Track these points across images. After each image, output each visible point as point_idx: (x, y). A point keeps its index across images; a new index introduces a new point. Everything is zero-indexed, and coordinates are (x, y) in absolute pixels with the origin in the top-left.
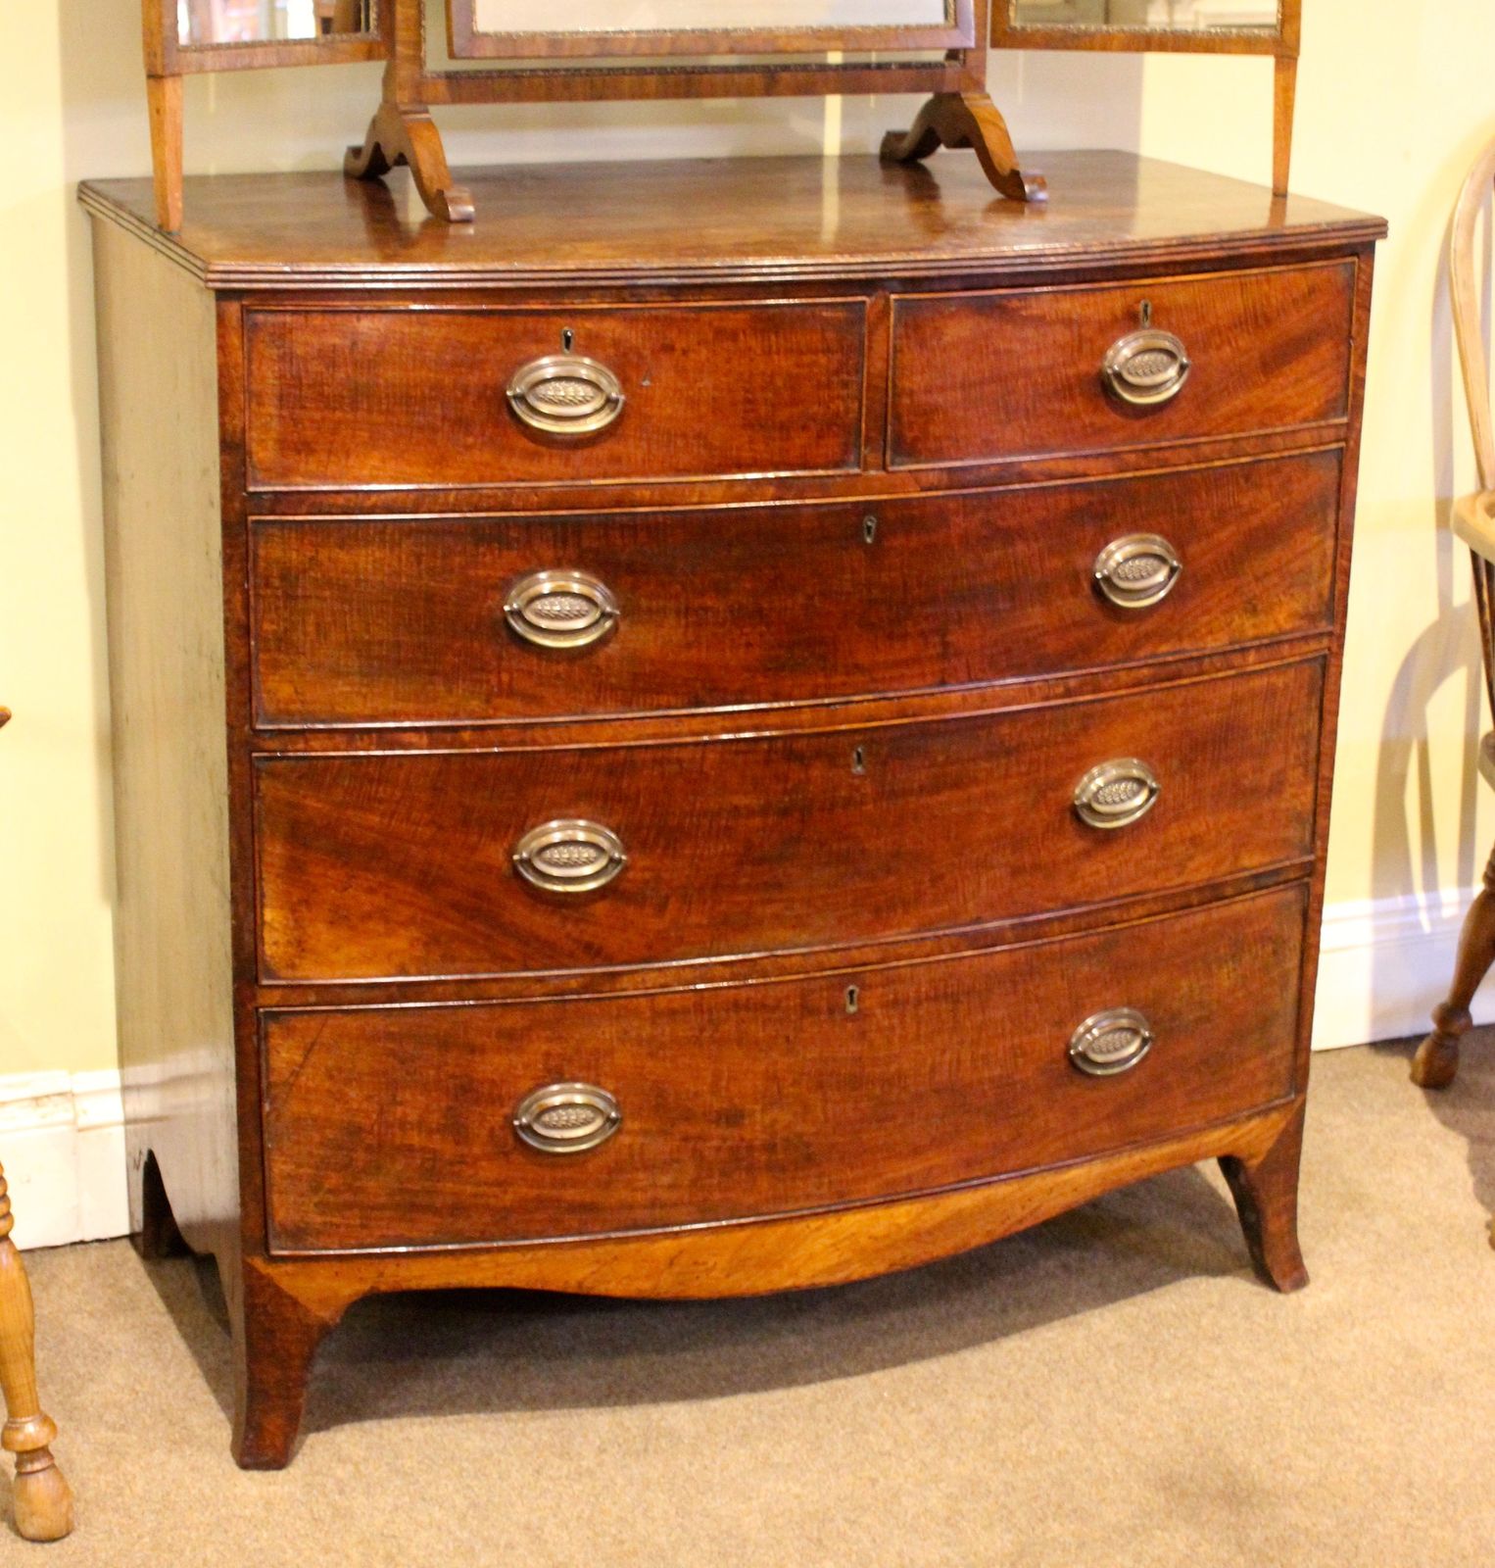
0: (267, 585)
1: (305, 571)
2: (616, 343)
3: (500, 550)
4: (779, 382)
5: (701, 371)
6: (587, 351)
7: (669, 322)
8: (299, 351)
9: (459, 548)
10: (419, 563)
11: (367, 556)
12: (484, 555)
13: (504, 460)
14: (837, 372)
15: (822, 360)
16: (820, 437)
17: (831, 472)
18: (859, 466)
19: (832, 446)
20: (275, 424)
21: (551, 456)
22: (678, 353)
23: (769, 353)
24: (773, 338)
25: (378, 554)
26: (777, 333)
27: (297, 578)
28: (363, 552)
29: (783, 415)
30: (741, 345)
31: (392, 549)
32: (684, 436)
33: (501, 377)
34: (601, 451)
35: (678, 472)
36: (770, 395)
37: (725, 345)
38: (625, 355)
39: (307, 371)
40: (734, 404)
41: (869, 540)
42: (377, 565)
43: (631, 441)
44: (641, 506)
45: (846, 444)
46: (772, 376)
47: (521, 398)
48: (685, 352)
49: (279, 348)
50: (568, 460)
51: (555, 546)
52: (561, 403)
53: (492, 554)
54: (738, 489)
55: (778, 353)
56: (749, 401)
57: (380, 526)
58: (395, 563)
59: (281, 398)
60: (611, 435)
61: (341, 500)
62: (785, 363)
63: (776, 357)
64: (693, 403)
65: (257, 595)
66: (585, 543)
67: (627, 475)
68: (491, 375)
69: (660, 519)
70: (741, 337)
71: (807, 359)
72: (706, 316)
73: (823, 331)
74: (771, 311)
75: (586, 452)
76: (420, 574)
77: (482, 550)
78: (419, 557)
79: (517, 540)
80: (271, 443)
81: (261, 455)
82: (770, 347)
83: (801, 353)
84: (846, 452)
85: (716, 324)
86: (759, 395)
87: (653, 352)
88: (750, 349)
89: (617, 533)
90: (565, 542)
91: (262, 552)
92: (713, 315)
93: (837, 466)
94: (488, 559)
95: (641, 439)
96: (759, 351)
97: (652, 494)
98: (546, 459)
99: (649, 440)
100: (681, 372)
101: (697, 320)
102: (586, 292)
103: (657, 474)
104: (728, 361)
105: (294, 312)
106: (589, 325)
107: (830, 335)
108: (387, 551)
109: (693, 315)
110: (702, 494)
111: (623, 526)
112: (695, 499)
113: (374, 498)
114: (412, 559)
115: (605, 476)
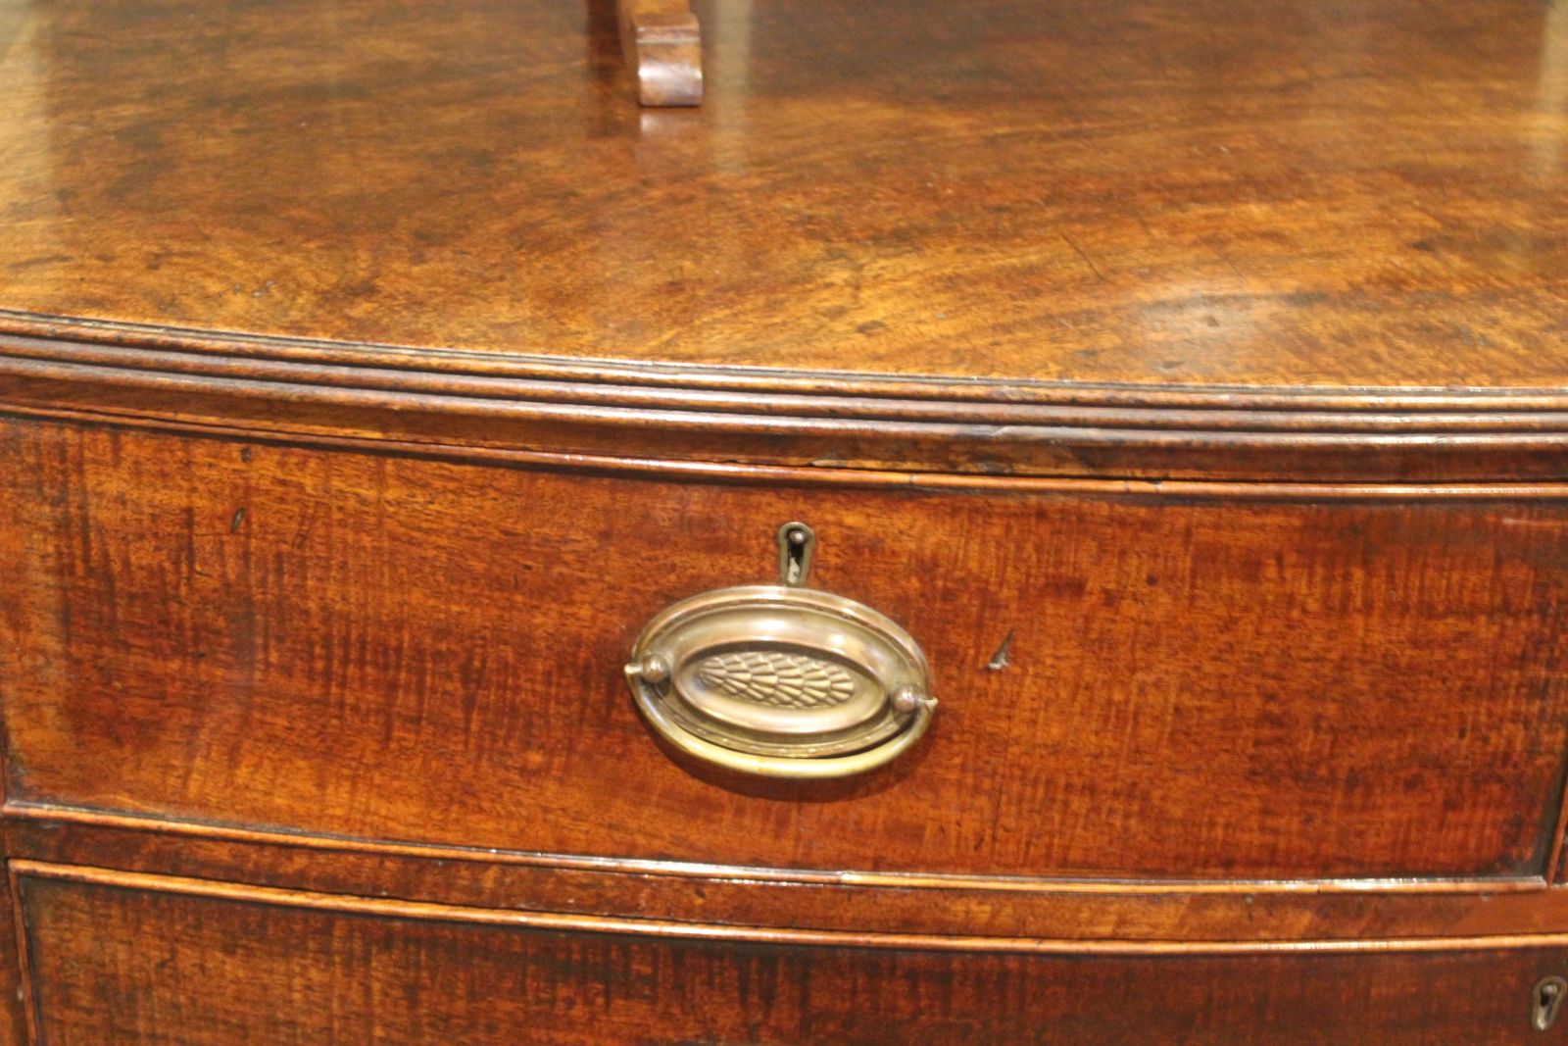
0: (67, 1002)
1: (149, 987)
2: (926, 567)
3: (607, 994)
4: (1360, 680)
5: (1151, 645)
6: (847, 583)
7: (1075, 521)
8: (102, 514)
9: (508, 984)
10: (414, 1003)
11: (290, 975)
12: (571, 1003)
13: (620, 808)
14: (1521, 661)
15: (1485, 630)
16: (1450, 805)
17: (1467, 885)
18: (1543, 871)
19: (1481, 825)
20: (55, 672)
21: (740, 811)
22: (1090, 601)
23: (1344, 610)
24: (1358, 574)
25: (314, 974)
26: (1366, 564)
27: (131, 998)
28: (280, 966)
29: (1361, 753)
30: (1268, 589)
31: (349, 973)
32: (1091, 789)
33: (619, 624)
34: (868, 811)
35: (1066, 867)
36: (1331, 709)
37: (1225, 588)
38: (947, 595)
39: (127, 563)
40: (1230, 724)
41: (1541, 1024)
42: (315, 996)
43: (949, 794)
44: (972, 935)
45: (1518, 824)
46: (1342, 665)
47: (662, 686)
48: (1110, 599)
49: (54, 504)
50: (782, 822)
51: (743, 1002)
52: (768, 700)
53: (589, 1002)
54: (1219, 913)
55: (1368, 608)
56: (1276, 722)
57: (317, 923)
58: (355, 995)
59: (66, 616)
60: (901, 777)
61: (222, 853)
62: (1377, 634)
63: (1359, 621)
64: (1118, 717)
65: (40, 1016)
66: (819, 1001)
67: (933, 867)
68: (586, 616)
69: (1013, 964)
70: (1271, 572)
71: (1444, 628)
72: (1180, 517)
73: (1498, 563)
74: (1361, 510)
75: (830, 810)
76: (416, 1024)
77: (563, 992)
78: (412, 993)
79: (651, 981)
80: (50, 712)
81: (32, 736)
82: (1347, 596)
83: (1429, 612)
84: (1511, 840)
85: (1204, 535)
86: (1300, 707)
87: (1023, 592)
88: (1291, 601)
89: (902, 987)
90: (768, 999)
91: (48, 936)
92: (1197, 513)
93: (1481, 870)
94: (578, 1011)
95: (976, 790)
96: (1313, 606)
97: (994, 915)
98: (728, 816)
99: (995, 795)
100: (1096, 644)
101: (1147, 526)
102: (851, 447)
103: (1009, 869)
104: (1229, 624)
105: (83, 425)
106: (852, 519)
107: (1518, 573)
108: (339, 971)
109: (1142, 512)
110: (1122, 922)
111: (913, 976)
112: (1107, 930)
113: (300, 861)
114: (396, 993)
115: (877, 866)
